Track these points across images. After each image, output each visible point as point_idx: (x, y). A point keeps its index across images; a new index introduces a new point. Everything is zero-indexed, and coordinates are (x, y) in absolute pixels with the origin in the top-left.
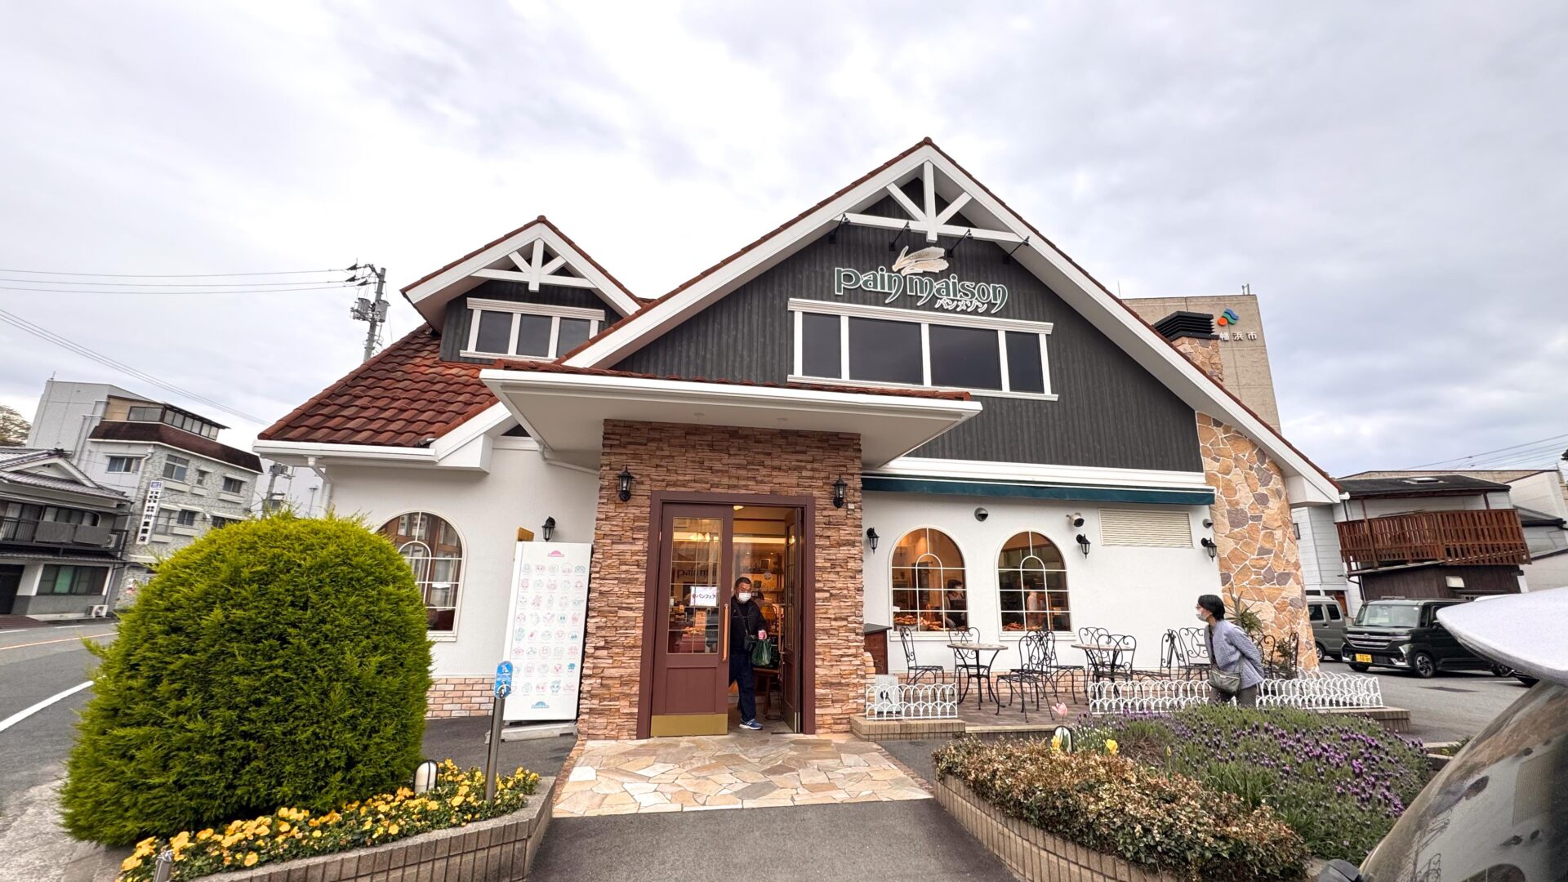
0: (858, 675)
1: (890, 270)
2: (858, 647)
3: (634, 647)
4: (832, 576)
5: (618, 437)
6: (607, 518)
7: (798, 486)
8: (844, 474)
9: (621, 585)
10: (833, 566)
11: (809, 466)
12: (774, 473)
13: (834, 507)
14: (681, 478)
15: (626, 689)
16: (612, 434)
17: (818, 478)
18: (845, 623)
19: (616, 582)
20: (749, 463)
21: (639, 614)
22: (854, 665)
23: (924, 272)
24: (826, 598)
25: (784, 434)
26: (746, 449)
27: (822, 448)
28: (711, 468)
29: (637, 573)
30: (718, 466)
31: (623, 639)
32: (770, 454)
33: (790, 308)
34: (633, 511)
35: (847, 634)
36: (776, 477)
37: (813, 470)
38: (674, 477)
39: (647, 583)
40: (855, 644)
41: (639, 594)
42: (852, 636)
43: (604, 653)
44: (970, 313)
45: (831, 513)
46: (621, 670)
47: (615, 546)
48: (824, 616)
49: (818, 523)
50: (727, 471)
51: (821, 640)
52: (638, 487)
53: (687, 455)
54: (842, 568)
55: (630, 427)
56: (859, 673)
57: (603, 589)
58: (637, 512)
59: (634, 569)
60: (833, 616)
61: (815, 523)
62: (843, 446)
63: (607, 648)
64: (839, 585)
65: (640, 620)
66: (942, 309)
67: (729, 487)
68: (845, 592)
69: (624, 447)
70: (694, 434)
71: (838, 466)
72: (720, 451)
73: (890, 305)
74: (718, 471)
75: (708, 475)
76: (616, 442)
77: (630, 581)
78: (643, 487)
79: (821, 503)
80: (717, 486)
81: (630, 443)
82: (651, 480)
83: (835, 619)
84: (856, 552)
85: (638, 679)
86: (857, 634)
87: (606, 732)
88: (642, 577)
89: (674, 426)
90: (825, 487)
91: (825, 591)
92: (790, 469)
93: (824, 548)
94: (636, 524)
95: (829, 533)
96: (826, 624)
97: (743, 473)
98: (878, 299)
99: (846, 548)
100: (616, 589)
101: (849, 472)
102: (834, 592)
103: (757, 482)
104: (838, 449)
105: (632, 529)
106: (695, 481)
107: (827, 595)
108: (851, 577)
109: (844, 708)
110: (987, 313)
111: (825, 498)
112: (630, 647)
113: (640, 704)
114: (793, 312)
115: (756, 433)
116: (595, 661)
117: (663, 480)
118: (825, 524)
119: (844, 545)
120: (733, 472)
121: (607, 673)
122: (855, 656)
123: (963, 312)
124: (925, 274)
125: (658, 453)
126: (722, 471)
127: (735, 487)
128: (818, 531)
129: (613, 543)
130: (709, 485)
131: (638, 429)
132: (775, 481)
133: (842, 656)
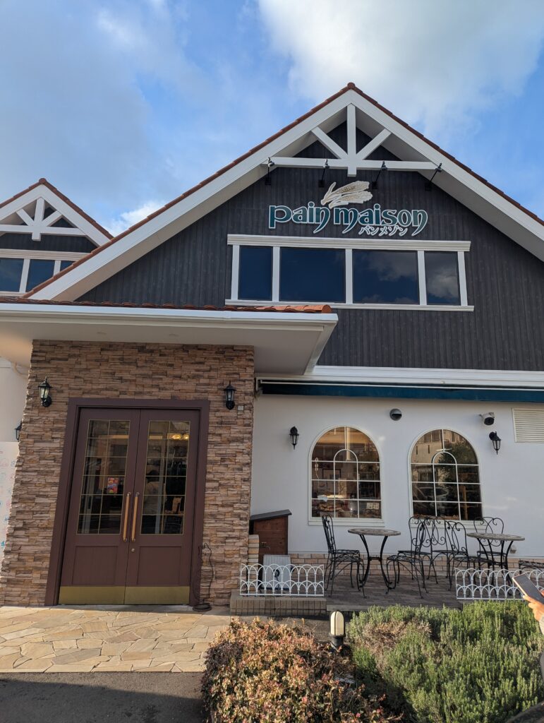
0: (240, 555)
1: (318, 204)
2: (241, 530)
3: (47, 528)
4: (222, 469)
5: (44, 354)
6: (31, 421)
7: (196, 391)
8: (236, 380)
9: (40, 477)
10: (223, 460)
11: (206, 375)
12: (175, 381)
13: (226, 409)
14: (95, 387)
15: (38, 564)
16: (40, 351)
17: (214, 385)
18: (230, 509)
19: (36, 474)
20: (154, 374)
21: (53, 501)
22: (237, 547)
23: (350, 204)
24: (215, 488)
25: (185, 348)
26: (152, 361)
27: (219, 359)
28: (121, 378)
29: (54, 466)
30: (126, 376)
31: (38, 521)
32: (172, 365)
33: (229, 243)
34: (53, 415)
35: (232, 519)
36: (177, 384)
37: (209, 378)
38: (88, 386)
39: (61, 475)
40: (240, 528)
41: (54, 484)
42: (237, 521)
43: (22, 533)
44: (392, 237)
45: (223, 414)
46: (35, 547)
47: (37, 444)
48: (212, 503)
49: (212, 423)
50: (135, 381)
51: (209, 525)
52: (59, 395)
53: (101, 367)
54: (231, 461)
55: (55, 345)
56: (241, 553)
57: (24, 480)
58: (57, 416)
59: (51, 463)
60: (220, 503)
61: (208, 423)
62: (238, 356)
63: (25, 529)
64: (228, 476)
65: (54, 506)
66: (365, 236)
67: (136, 393)
68: (232, 482)
69: (49, 362)
70: (108, 350)
71: (231, 374)
72: (129, 364)
73: (318, 235)
74: (126, 381)
75: (117, 384)
76: (41, 359)
77: (47, 473)
78: (63, 395)
79: (213, 406)
80: (125, 393)
81: (53, 359)
82: (70, 389)
83: (223, 506)
84: (244, 448)
85: (49, 555)
86: (241, 519)
87: (20, 599)
88: (57, 470)
89: (91, 344)
90: (219, 391)
91: (214, 481)
92: (189, 377)
93: (216, 444)
94: (55, 425)
95: (220, 432)
96: (213, 510)
97: (148, 381)
98: (307, 230)
99: (235, 444)
100: (35, 480)
101: (241, 378)
102: (222, 482)
103: (159, 389)
104: (232, 359)
105: (51, 430)
106: (106, 389)
107: (216, 484)
108: (239, 469)
109: (226, 584)
110: (408, 236)
111: (219, 402)
112: (44, 528)
113: (49, 577)
114: (231, 246)
115: (161, 348)
116: (15, 540)
117: (80, 389)
118: (217, 423)
119: (233, 441)
120: (139, 380)
121: (24, 550)
122: (239, 538)
123: (385, 237)
124: (350, 205)
125: (77, 367)
126: (130, 381)
127: (140, 393)
128: (211, 430)
129: (35, 442)
130: (118, 393)
131: (61, 347)
132: (176, 387)
133: (227, 538)
